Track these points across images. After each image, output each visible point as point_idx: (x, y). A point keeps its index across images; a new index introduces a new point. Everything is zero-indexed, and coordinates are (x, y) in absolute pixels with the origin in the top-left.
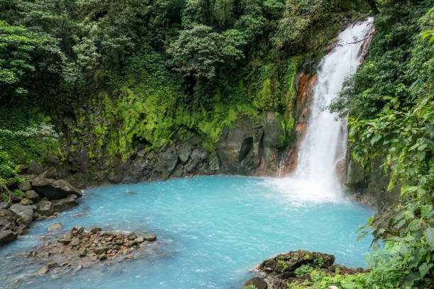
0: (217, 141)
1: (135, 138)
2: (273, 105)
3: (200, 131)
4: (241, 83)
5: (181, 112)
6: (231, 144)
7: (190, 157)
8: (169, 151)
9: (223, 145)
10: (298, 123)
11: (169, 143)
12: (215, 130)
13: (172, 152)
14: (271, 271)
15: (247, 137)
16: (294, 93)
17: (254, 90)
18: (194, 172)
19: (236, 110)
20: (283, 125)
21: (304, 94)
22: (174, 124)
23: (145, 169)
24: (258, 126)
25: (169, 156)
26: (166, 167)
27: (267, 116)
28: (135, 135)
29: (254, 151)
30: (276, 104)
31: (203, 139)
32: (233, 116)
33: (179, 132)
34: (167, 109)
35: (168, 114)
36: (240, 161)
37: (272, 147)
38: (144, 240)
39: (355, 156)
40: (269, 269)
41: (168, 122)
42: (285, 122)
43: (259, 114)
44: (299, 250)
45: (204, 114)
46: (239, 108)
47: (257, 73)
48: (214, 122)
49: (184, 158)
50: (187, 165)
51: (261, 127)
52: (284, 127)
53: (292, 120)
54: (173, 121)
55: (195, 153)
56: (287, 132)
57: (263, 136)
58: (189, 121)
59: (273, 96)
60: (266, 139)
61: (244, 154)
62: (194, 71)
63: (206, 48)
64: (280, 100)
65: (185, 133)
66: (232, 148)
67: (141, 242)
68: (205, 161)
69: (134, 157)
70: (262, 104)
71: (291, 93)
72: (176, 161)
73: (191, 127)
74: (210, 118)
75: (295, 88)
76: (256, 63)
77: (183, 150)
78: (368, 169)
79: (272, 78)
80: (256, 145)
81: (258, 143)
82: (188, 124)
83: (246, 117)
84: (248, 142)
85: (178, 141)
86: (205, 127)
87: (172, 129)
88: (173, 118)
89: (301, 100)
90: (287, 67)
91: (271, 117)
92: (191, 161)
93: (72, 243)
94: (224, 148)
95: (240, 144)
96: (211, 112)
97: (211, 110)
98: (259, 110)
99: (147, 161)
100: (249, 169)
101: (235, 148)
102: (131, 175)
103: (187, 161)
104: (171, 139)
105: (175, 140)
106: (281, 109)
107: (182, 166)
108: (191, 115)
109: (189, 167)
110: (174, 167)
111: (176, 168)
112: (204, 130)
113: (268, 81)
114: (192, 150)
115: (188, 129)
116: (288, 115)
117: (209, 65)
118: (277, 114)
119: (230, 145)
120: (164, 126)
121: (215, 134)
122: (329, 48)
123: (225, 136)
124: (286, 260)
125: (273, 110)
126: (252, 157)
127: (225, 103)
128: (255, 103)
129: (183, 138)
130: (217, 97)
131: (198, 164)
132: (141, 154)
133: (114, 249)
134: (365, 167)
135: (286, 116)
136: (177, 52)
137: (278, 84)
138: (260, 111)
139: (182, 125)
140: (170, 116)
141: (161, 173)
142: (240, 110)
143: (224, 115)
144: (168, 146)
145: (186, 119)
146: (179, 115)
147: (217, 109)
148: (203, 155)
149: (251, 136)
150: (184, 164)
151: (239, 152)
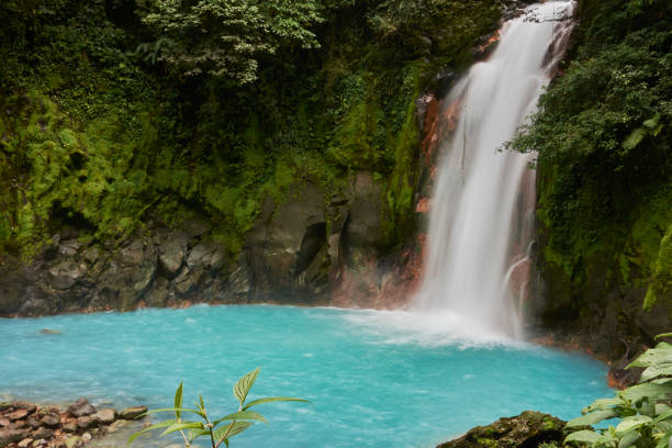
0: (247, 228)
1: (58, 211)
2: (371, 157)
3: (210, 205)
4: (302, 108)
5: (167, 162)
6: (279, 236)
7: (184, 264)
8: (136, 244)
9: (262, 237)
10: (420, 198)
11: (137, 227)
12: (244, 205)
13: (145, 248)
15: (314, 222)
16: (414, 133)
17: (331, 124)
18: (193, 295)
19: (292, 164)
20: (390, 199)
21: (434, 138)
22: (151, 187)
23: (79, 283)
24: (335, 200)
25: (138, 257)
26: (130, 281)
27: (355, 180)
28: (57, 203)
29: (330, 253)
30: (376, 155)
31: (215, 225)
32: (284, 175)
33: (161, 206)
34: (136, 151)
35: (137, 162)
36: (298, 273)
37: (365, 246)
38: (118, 417)
41: (136, 179)
42: (393, 194)
43: (338, 176)
45: (221, 170)
46: (298, 160)
47: (339, 89)
48: (243, 186)
49: (171, 263)
50: (177, 280)
51: (344, 203)
52: (391, 204)
53: (407, 190)
54: (147, 180)
55: (195, 255)
56: (397, 215)
57: (349, 220)
58: (185, 183)
59: (370, 139)
60: (354, 227)
61: (306, 259)
62: (210, 64)
63: (238, 15)
64: (382, 148)
65: (176, 209)
66: (281, 245)
67: (108, 423)
68: (217, 272)
69: (51, 255)
70: (348, 155)
71: (408, 135)
72: (153, 269)
73: (187, 197)
74: (233, 177)
75: (417, 124)
76: (338, 68)
77: (170, 245)
78: (579, 279)
79: (369, 101)
80: (333, 239)
81: (337, 236)
82: (183, 189)
83: (311, 181)
84: (317, 233)
85: (159, 226)
86: (220, 198)
87: (144, 196)
88: (150, 173)
89: (426, 150)
90: (401, 83)
91: (363, 185)
92: (186, 270)
94: (264, 245)
95: (300, 237)
96: (237, 165)
97: (236, 160)
98: (339, 166)
99: (83, 266)
100: (318, 290)
101: (290, 245)
102: (43, 295)
103: (179, 271)
104: (143, 219)
105: (151, 223)
106: (385, 167)
107: (166, 282)
108: (191, 169)
109: (184, 283)
110: (147, 281)
111: (150, 284)
112: (219, 205)
113: (362, 107)
114: (190, 248)
115: (182, 201)
116: (400, 180)
117: (246, 55)
118: (377, 176)
119: (276, 238)
120: (129, 189)
121: (244, 212)
122: (482, 48)
123: (265, 219)
124: (496, 435)
125: (369, 166)
126: (325, 265)
127: (267, 150)
128: (332, 150)
129: (170, 219)
130: (252, 134)
131: (203, 278)
132: (68, 249)
133: (39, 437)
134: (573, 278)
135: (395, 181)
136: (171, 21)
137: (381, 114)
138: (342, 169)
139: (168, 191)
140: (141, 167)
141: (117, 293)
142: (299, 164)
143: (266, 172)
144: (135, 234)
145: (176, 177)
146: (163, 167)
147: (253, 158)
148: (214, 260)
149: (322, 220)
150: (172, 276)
151: (297, 253)
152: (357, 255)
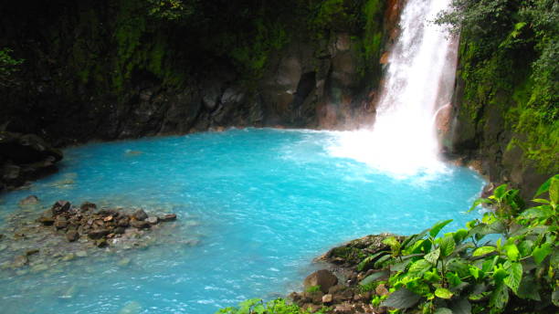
1: (136, 71)
3: (236, 60)
6: (282, 81)
7: (219, 102)
8: (187, 91)
9: (270, 83)
10: (383, 52)
11: (187, 79)
12: (258, 59)
13: (192, 93)
14: (342, 262)
15: (307, 71)
18: (225, 122)
21: (395, 7)
23: (152, 118)
24: (324, 54)
26: (183, 116)
27: (337, 39)
28: (136, 67)
29: (317, 93)
31: (240, 74)
36: (296, 107)
37: (344, 88)
38: (159, 220)
40: (339, 259)
43: (325, 37)
49: (211, 103)
50: (214, 114)
51: (328, 57)
55: (226, 97)
57: (331, 71)
60: (336, 74)
65: (212, 64)
66: (284, 88)
68: (243, 106)
69: (134, 100)
72: (199, 106)
73: (220, 56)
77: (209, 90)
78: (481, 122)
80: (320, 83)
81: (323, 81)
82: (217, 51)
84: (309, 79)
89: (388, 17)
91: (342, 43)
92: (221, 107)
93: (57, 223)
94: (272, 88)
95: (296, 81)
96: (253, 33)
97: (252, 29)
98: (325, 29)
99: (155, 108)
100: (310, 119)
101: (289, 88)
102: (132, 127)
103: (216, 107)
104: (191, 73)
105: (196, 75)
107: (207, 115)
109: (219, 118)
110: (195, 115)
111: (198, 116)
112: (241, 59)
114: (223, 91)
115: (216, 58)
118: (352, 37)
119: (280, 83)
124: (363, 247)
125: (347, 30)
126: (314, 102)
131: (231, 111)
132: (146, 96)
133: (117, 233)
135: (366, 40)
138: (328, 31)
139: (207, 52)
141: (176, 124)
144: (186, 84)
148: (239, 98)
149: (313, 70)
150: (211, 111)
151: (294, 94)
152: (338, 94)
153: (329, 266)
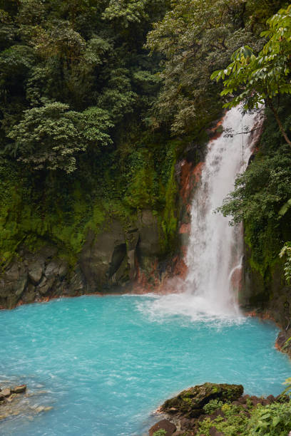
0: (79, 251)
2: (150, 201)
3: (56, 238)
4: (107, 173)
5: (28, 215)
6: (99, 254)
7: (43, 275)
8: (14, 268)
9: (88, 255)
10: (181, 224)
11: (14, 257)
12: (76, 237)
13: (19, 269)
14: (176, 412)
15: (119, 243)
16: (175, 186)
17: (124, 183)
18: (50, 294)
19: (103, 209)
20: (164, 226)
21: (188, 187)
22: (19, 231)
24: (131, 229)
25: (16, 275)
26: (12, 291)
27: (142, 215)
29: (129, 262)
30: (153, 201)
31: (60, 249)
32: (99, 216)
33: (27, 241)
34: (9, 211)
35: (11, 217)
36: (111, 275)
37: (151, 255)
38: (12, 392)
39: (253, 264)
40: (173, 409)
41: (11, 228)
42: (165, 223)
43: (131, 214)
44: (206, 384)
45: (61, 216)
46: (106, 206)
47: (128, 161)
48: (74, 225)
49: (35, 276)
50: (40, 285)
51: (136, 230)
52: (164, 229)
53: (174, 220)
54: (17, 227)
55: (50, 269)
56: (168, 235)
57: (139, 241)
58: (40, 226)
59: (149, 190)
60: (143, 244)
61: (116, 266)
62: (47, 163)
63: (63, 132)
64: (157, 195)
65: (36, 242)
66: (100, 260)
67: (7, 396)
68: (64, 278)
70: (136, 201)
71: (171, 187)
72: (25, 281)
73: (42, 234)
74: (68, 220)
75: (176, 180)
76: (126, 148)
77: (35, 265)
78: (268, 278)
79: (147, 168)
80: (130, 253)
81: (133, 251)
82: (39, 230)
83: (115, 218)
84: (121, 249)
85: (27, 253)
86: (62, 233)
87: (16, 237)
88: (18, 222)
89: (183, 195)
90: (165, 154)
91: (147, 218)
92: (45, 279)
94: (90, 260)
95: (111, 253)
96: (70, 213)
97: (69, 210)
98: (132, 208)
100: (124, 285)
101: (105, 259)
103: (41, 280)
104: (16, 251)
105: (22, 252)
106: (160, 207)
107: (34, 287)
108: (43, 217)
109: (44, 287)
110: (23, 289)
111: (25, 290)
112: (61, 237)
113: (142, 172)
114: (46, 265)
115: (39, 236)
116: (169, 213)
117: (69, 155)
118: (155, 213)
119: (97, 255)
120: (7, 234)
121: (77, 241)
122: (213, 130)
123: (89, 244)
124: (191, 396)
125: (150, 207)
126: (127, 269)
127: (88, 201)
128: (126, 198)
129: (33, 249)
130: (77, 194)
131: (55, 282)
134: (265, 277)
135: (166, 214)
136: (23, 137)
137: (154, 174)
138: (133, 210)
139: (30, 232)
140: (13, 220)
141: (6, 298)
142: (107, 208)
143: (88, 215)
144: (13, 261)
145: (34, 223)
146: (26, 218)
147: (79, 207)
148: (61, 271)
149: (124, 243)
150: (36, 284)
151: (110, 264)
152: (146, 262)
153: (166, 416)
